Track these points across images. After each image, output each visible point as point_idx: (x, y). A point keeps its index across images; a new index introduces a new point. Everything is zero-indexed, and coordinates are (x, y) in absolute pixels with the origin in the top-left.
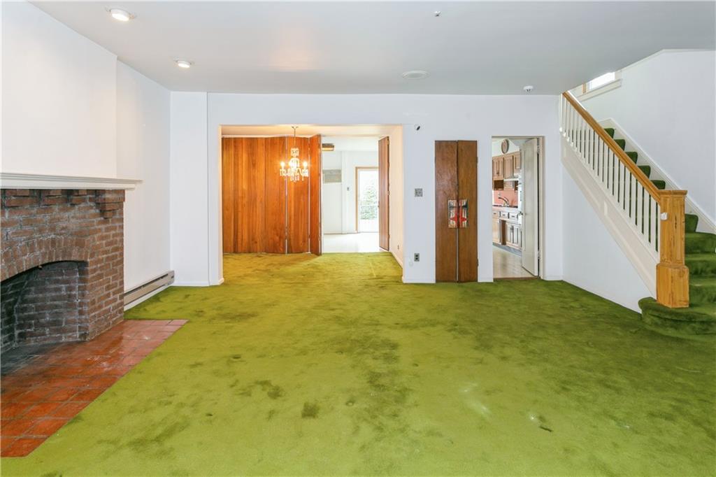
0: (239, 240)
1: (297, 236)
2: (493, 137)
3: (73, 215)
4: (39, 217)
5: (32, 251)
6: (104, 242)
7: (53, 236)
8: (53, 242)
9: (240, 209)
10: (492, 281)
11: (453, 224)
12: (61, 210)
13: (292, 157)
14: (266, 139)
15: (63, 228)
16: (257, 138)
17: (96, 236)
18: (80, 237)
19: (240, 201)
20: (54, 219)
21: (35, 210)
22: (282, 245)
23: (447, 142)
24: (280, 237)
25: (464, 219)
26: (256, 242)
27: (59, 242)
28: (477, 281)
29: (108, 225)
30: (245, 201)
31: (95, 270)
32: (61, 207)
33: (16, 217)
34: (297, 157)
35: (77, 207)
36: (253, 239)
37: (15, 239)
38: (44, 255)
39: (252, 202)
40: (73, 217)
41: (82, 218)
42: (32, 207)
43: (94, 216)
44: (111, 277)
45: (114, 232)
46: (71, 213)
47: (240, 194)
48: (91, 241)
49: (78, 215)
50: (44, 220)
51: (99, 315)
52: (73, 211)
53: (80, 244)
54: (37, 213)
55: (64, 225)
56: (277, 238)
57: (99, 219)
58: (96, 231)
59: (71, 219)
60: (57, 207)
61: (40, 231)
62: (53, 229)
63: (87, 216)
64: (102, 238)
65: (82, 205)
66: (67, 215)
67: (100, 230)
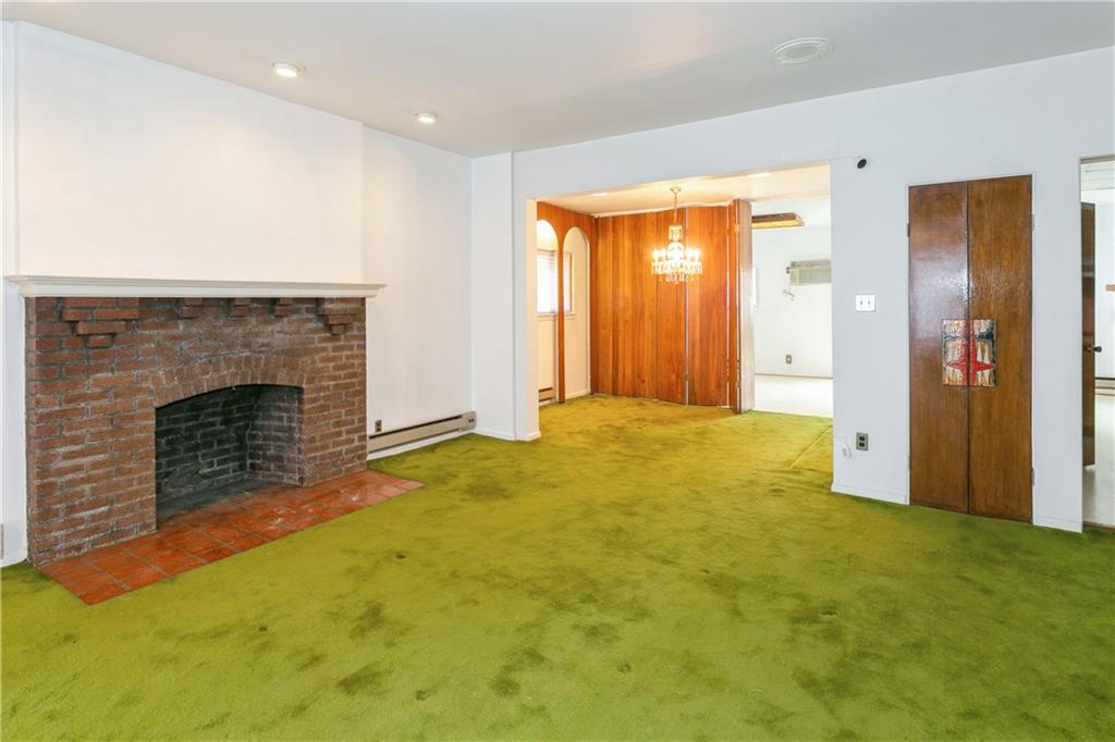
0: (620, 376)
1: (704, 376)
2: (1083, 160)
3: (279, 329)
4: (227, 330)
5: (217, 370)
6: (331, 365)
7: (248, 354)
8: (248, 360)
9: (621, 328)
10: (1078, 529)
11: (954, 375)
12: (259, 323)
13: (672, 241)
14: (657, 213)
15: (263, 345)
16: (645, 214)
17: (317, 357)
18: (291, 355)
19: (620, 315)
20: (250, 333)
21: (220, 323)
22: (679, 389)
23: (940, 186)
24: (678, 376)
25: (982, 367)
26: (644, 382)
27: (258, 360)
28: (1030, 520)
29: (337, 344)
30: (629, 314)
31: (315, 400)
32: (260, 319)
33: (194, 330)
34: (679, 241)
35: (285, 320)
36: (638, 376)
37: (193, 354)
38: (234, 376)
39: (638, 316)
40: (279, 332)
41: (294, 333)
42: (216, 318)
43: (315, 331)
44: (343, 411)
45: (349, 353)
46: (277, 326)
47: (621, 305)
48: (309, 362)
49: (286, 329)
50: (235, 334)
51: (323, 458)
52: (280, 324)
53: (292, 367)
54: (225, 325)
55: (266, 341)
56: (674, 377)
57: (323, 335)
58: (317, 350)
59: (278, 334)
60: (254, 319)
61: (229, 347)
62: (247, 345)
63: (302, 331)
64: (328, 360)
65: (295, 317)
66: (270, 328)
67: (324, 349)
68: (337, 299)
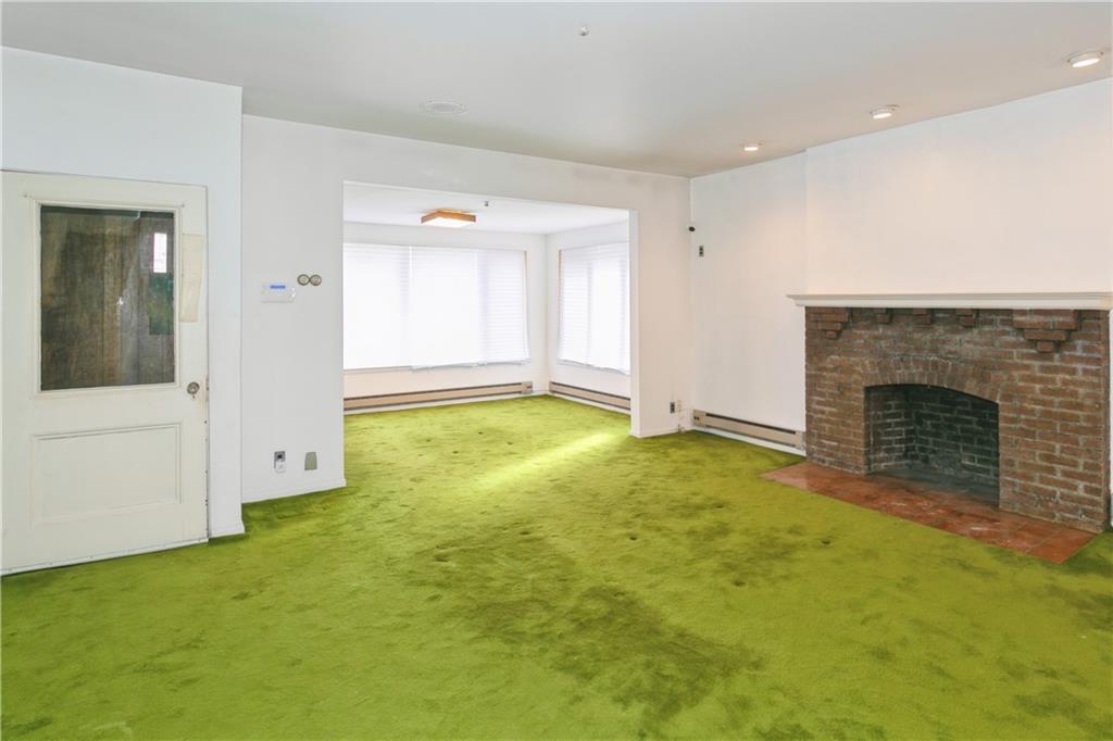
3: (967, 339)
4: (916, 336)
5: (907, 368)
6: (1038, 386)
7: (936, 358)
8: (935, 364)
12: (946, 332)
15: (950, 352)
17: (1016, 374)
18: (983, 369)
20: (938, 340)
21: (910, 329)
27: (945, 366)
29: (1048, 363)
31: (1013, 420)
32: (948, 327)
33: (889, 333)
35: (975, 331)
37: (890, 353)
38: (922, 375)
40: (968, 342)
41: (986, 344)
42: (908, 325)
43: (1015, 345)
44: (1058, 446)
45: (1068, 377)
46: (967, 336)
48: (1005, 377)
49: (977, 339)
50: (923, 339)
51: (1024, 488)
52: (969, 334)
53: (983, 379)
54: (914, 331)
55: (953, 349)
57: (1025, 351)
58: (1017, 367)
59: (968, 345)
60: (942, 327)
61: (918, 349)
62: (935, 351)
63: (997, 344)
64: (1034, 380)
65: (987, 328)
66: (958, 337)
67: (1027, 367)
68: (1031, 310)
